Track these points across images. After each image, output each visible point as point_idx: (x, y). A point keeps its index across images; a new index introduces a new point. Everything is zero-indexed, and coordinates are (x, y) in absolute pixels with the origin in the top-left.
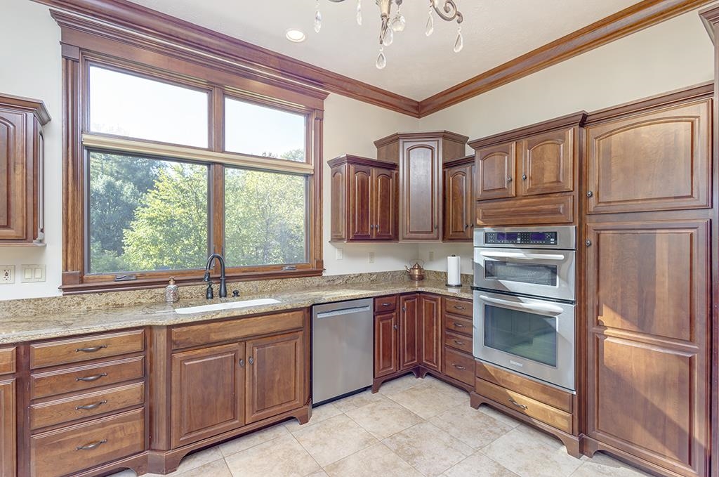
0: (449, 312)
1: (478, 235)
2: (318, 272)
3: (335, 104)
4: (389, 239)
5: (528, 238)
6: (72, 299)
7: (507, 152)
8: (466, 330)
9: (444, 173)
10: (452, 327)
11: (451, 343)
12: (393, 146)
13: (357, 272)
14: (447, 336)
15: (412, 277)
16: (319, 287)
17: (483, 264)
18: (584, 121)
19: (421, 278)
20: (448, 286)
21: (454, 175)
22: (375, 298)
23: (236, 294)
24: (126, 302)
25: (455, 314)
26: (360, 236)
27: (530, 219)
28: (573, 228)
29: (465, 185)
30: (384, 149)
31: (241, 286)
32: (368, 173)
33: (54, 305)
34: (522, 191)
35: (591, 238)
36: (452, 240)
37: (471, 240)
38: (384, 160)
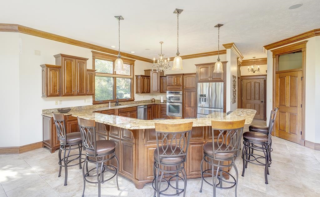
0: (162, 107)
1: (168, 92)
2: (133, 100)
3: (137, 62)
4: (148, 93)
5: (175, 93)
6: (94, 105)
7: (172, 78)
8: (165, 110)
9: (160, 78)
10: (162, 110)
11: (162, 113)
12: (149, 71)
13: (141, 100)
14: (161, 112)
15: (152, 101)
16: (134, 104)
17: (168, 98)
18: (183, 74)
19: (154, 101)
20: (161, 102)
21: (162, 79)
22: (147, 105)
23: (120, 105)
24: (102, 106)
25: (163, 108)
26: (143, 92)
27: (176, 89)
28: (182, 91)
29: (164, 81)
30: (146, 72)
31: (120, 103)
32: (144, 78)
33: (92, 107)
34: (175, 85)
35: (184, 93)
36: (162, 93)
37: (166, 93)
38: (146, 75)
